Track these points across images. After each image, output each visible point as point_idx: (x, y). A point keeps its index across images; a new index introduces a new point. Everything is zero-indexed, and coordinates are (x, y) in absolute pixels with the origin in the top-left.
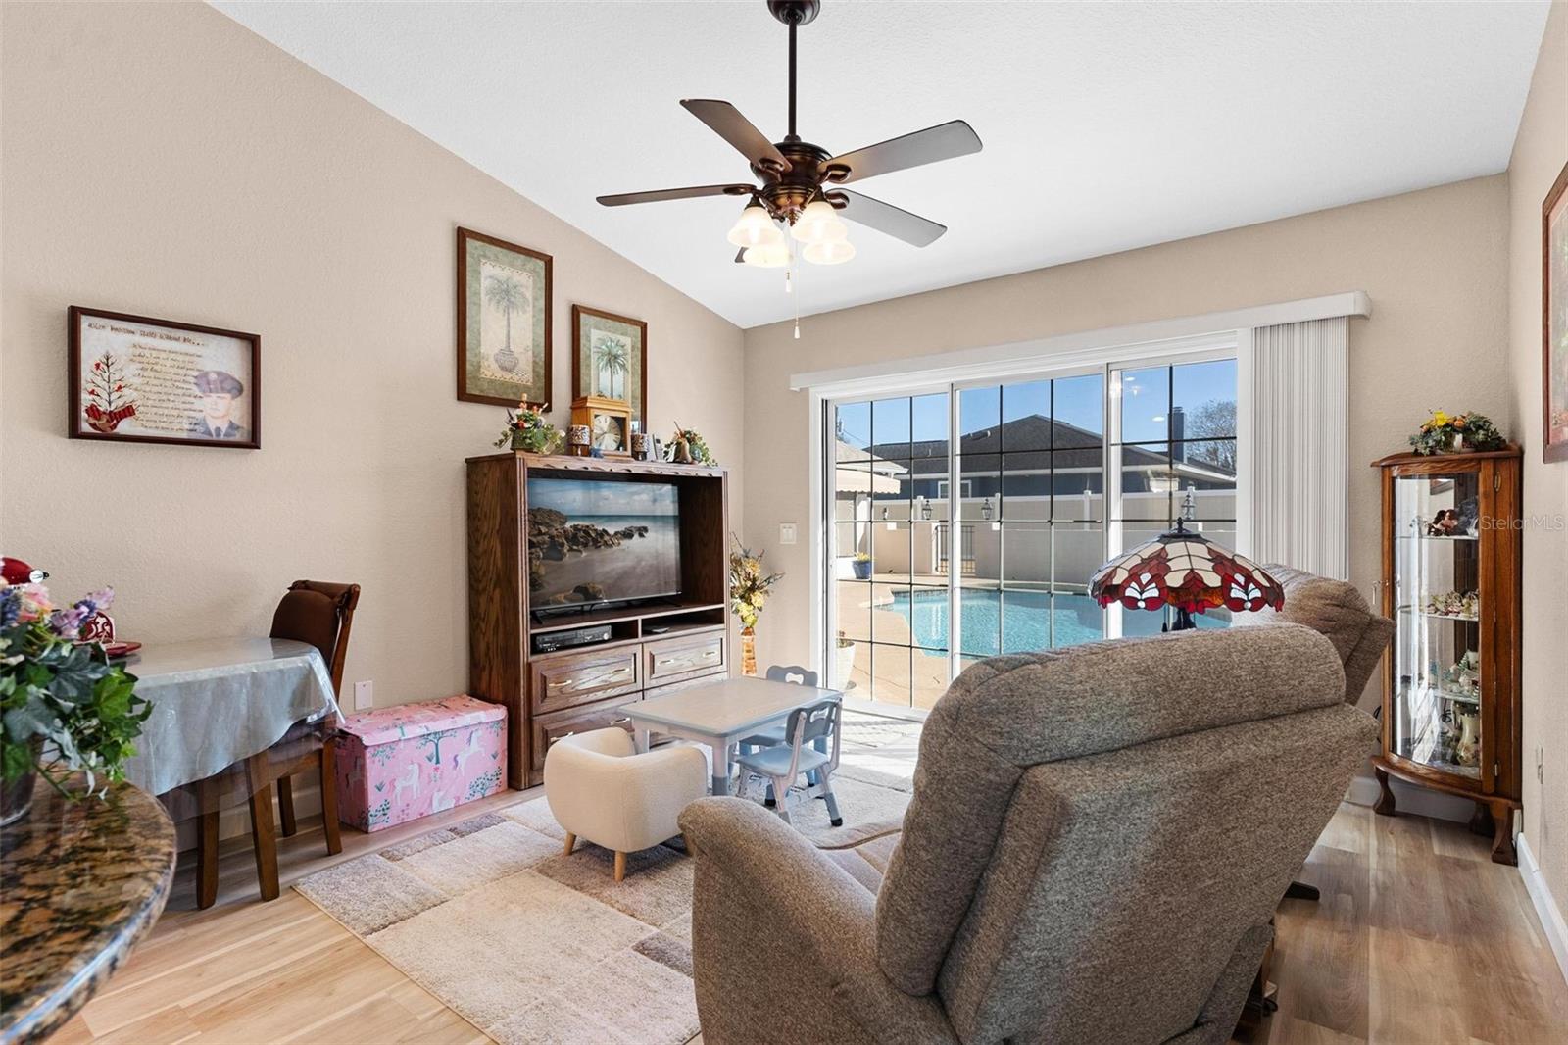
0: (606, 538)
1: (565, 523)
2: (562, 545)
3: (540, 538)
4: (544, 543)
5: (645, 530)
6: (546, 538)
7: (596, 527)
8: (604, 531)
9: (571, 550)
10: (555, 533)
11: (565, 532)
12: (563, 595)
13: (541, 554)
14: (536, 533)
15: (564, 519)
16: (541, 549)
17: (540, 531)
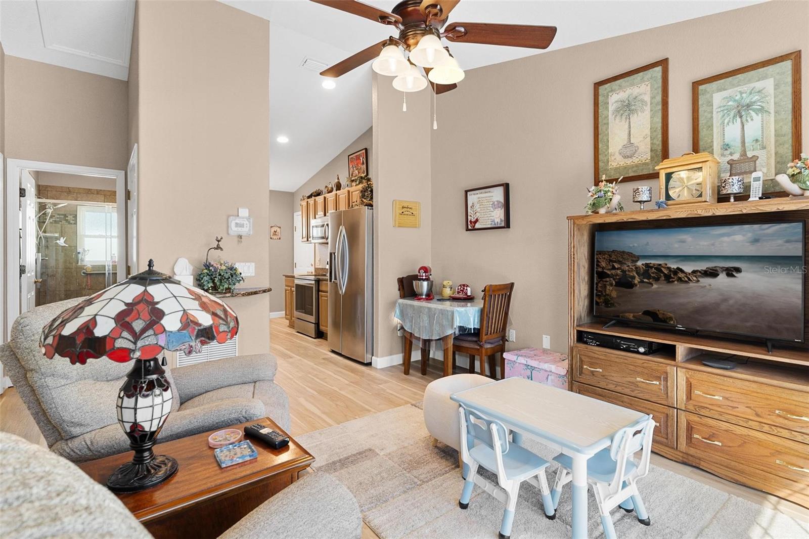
0: (681, 275)
1: (637, 261)
2: (634, 278)
3: (613, 272)
4: (617, 275)
5: (738, 270)
6: (619, 272)
7: (669, 265)
8: (678, 268)
9: (642, 282)
10: (627, 268)
11: (636, 268)
12: (632, 315)
13: (614, 282)
14: (610, 267)
15: (635, 258)
16: (614, 279)
17: (613, 266)
